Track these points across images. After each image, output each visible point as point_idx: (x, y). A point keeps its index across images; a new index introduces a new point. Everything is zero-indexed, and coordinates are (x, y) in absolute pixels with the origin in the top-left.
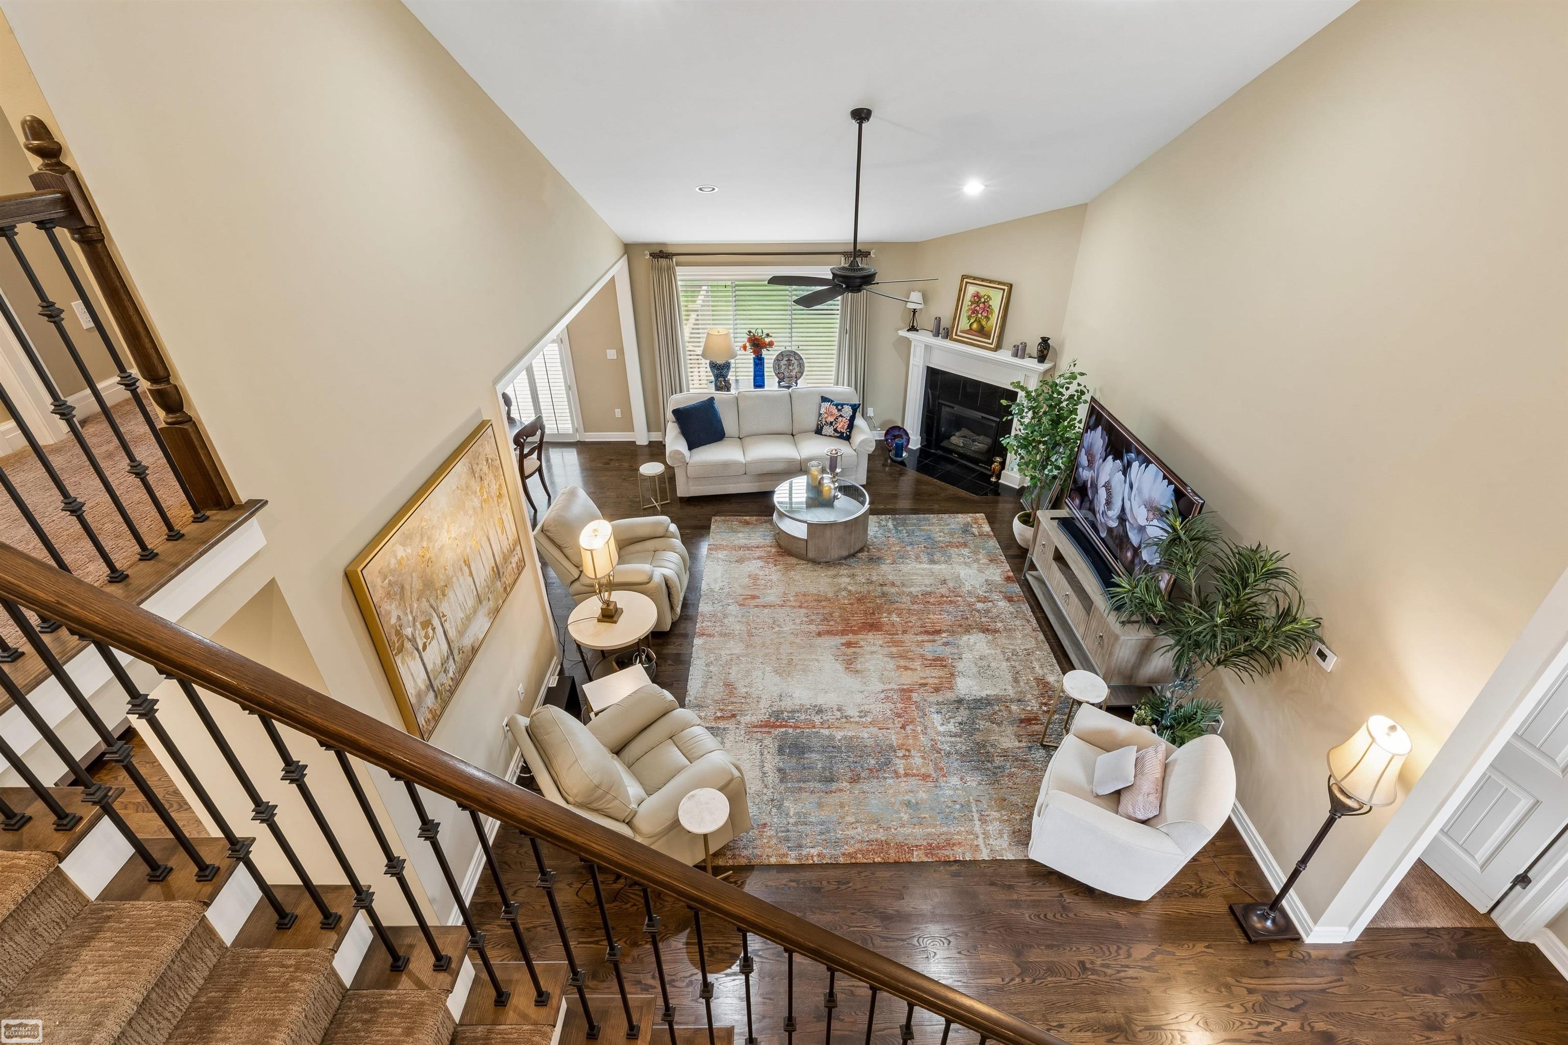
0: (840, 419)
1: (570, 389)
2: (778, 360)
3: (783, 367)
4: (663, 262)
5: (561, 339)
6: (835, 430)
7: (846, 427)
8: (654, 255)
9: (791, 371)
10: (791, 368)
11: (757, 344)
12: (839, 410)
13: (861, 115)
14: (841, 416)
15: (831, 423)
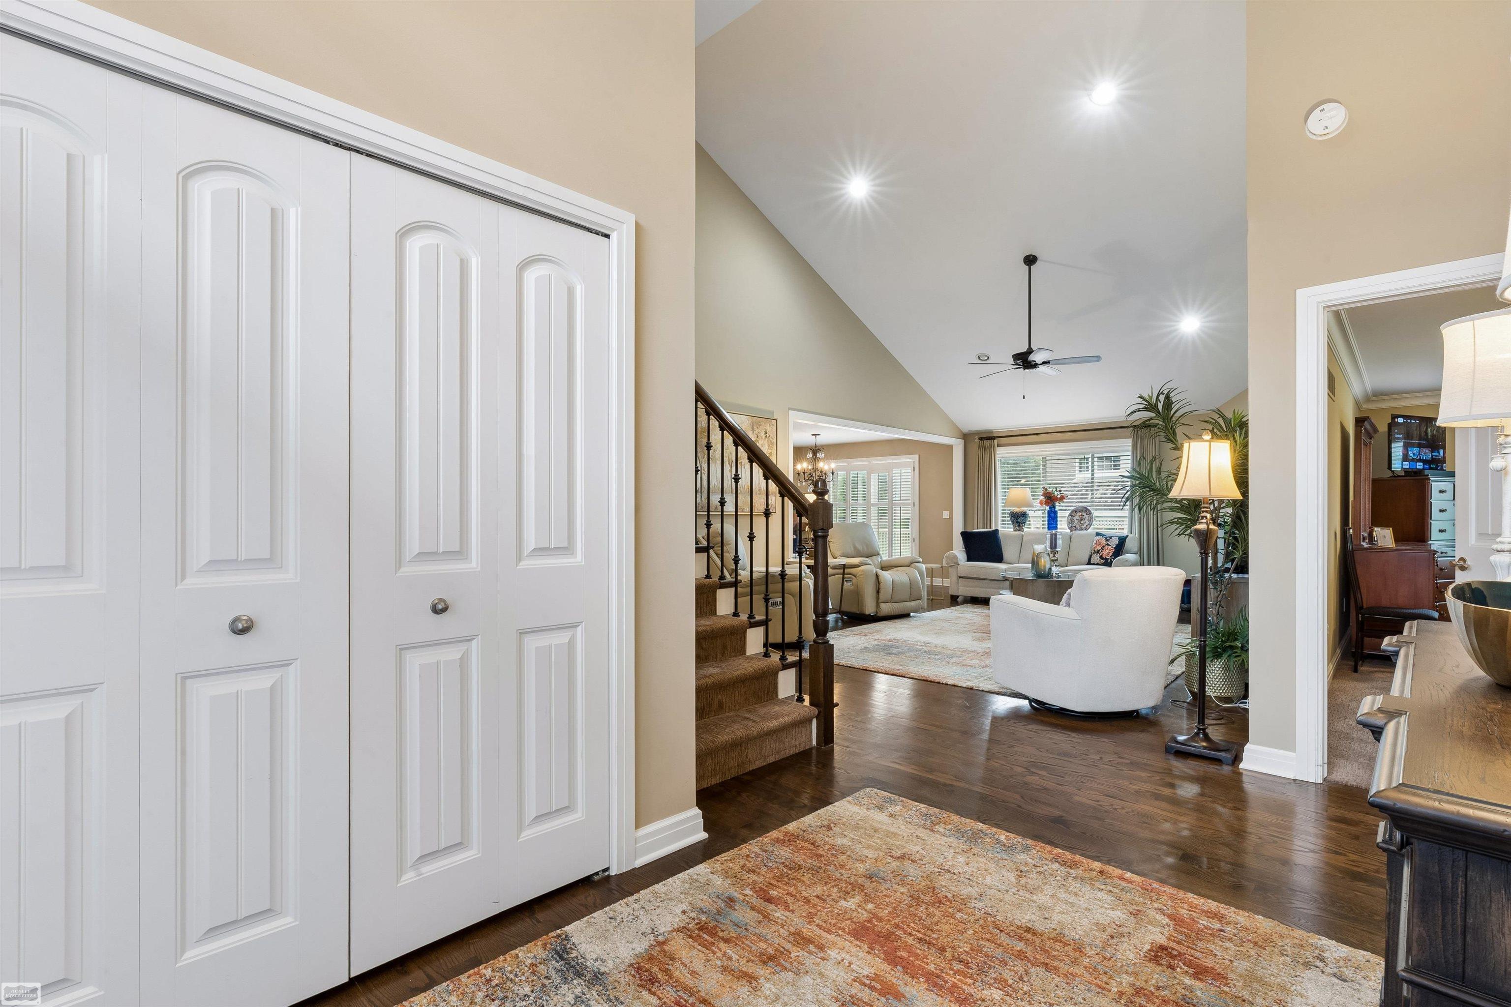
0: (1107, 547)
1: (914, 541)
2: (1072, 516)
3: (1076, 522)
4: (987, 442)
5: (914, 503)
6: (1101, 557)
7: (1111, 554)
8: (981, 439)
9: (1083, 525)
10: (1082, 522)
11: (1050, 499)
12: (1107, 540)
13: (1030, 260)
14: (1108, 545)
15: (1098, 551)
